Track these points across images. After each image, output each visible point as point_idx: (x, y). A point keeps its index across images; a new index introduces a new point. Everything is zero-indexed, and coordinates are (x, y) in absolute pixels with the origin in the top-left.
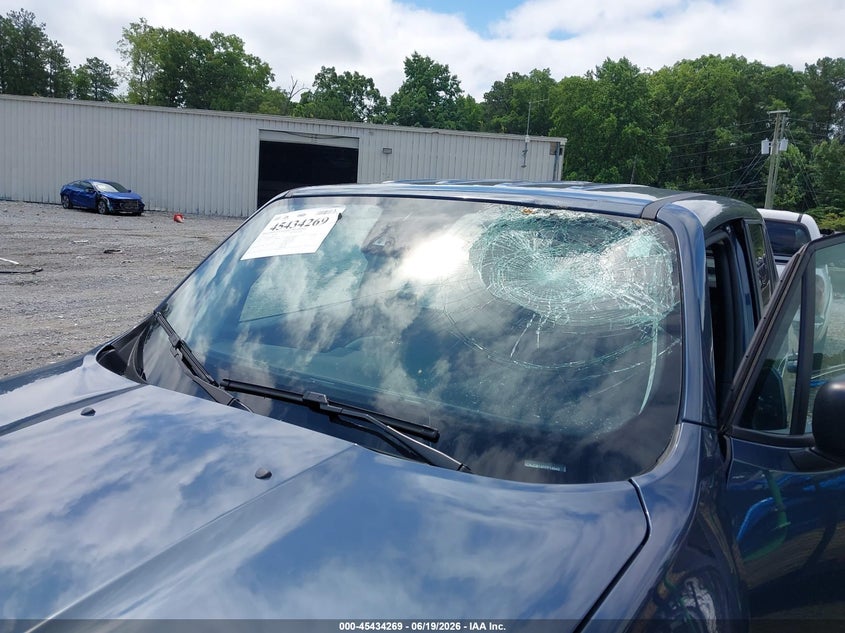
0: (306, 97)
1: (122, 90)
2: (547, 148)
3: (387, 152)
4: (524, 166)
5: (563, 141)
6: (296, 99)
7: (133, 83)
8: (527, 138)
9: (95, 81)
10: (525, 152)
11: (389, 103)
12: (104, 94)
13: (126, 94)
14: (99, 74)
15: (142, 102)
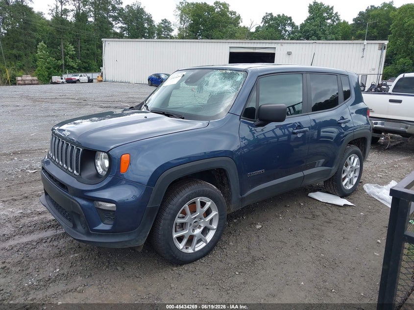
0: (258, 28)
1: (175, 33)
2: (377, 46)
3: (289, 54)
4: (363, 57)
5: (386, 42)
6: (253, 30)
7: (180, 29)
8: (365, 42)
9: (165, 30)
10: (364, 49)
11: (299, 29)
12: (168, 35)
13: (177, 34)
14: (166, 26)
15: (183, 38)
